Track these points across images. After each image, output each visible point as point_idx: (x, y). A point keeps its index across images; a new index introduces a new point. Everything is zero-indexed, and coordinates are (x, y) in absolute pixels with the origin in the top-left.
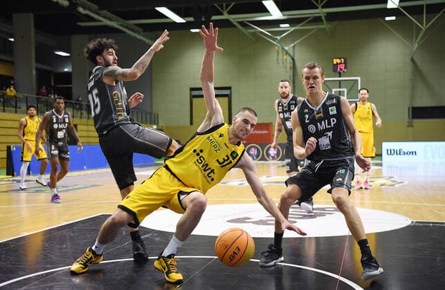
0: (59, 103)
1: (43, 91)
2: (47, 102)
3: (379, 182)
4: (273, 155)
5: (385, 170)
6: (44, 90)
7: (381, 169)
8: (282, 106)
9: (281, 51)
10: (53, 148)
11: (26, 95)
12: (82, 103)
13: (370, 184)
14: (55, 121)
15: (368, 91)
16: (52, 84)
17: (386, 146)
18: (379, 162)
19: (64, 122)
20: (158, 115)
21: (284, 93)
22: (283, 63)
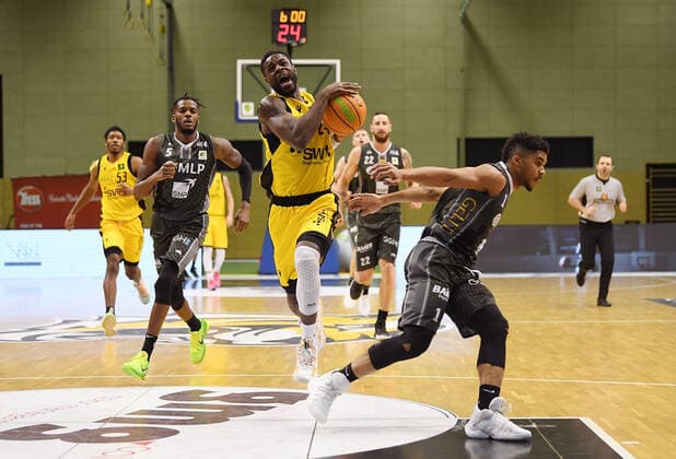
22: (142, 16)
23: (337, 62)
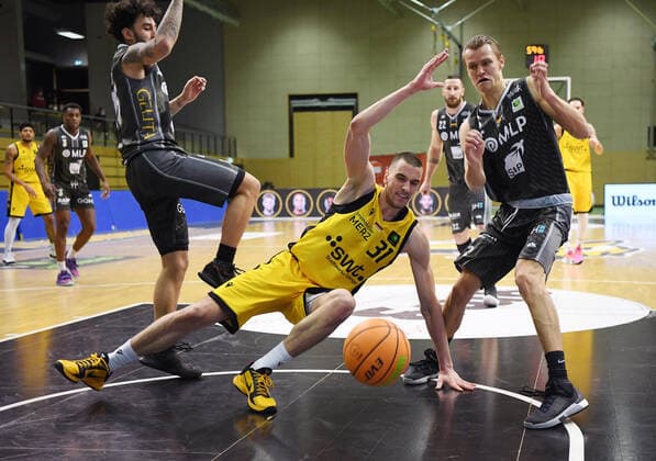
0: (72, 115)
1: (39, 98)
2: (46, 116)
3: (598, 249)
4: (426, 207)
5: (609, 230)
6: (41, 98)
7: (603, 229)
8: (447, 119)
9: (439, 33)
10: (61, 194)
11: (10, 105)
12: (107, 119)
13: (584, 251)
14: (65, 145)
15: (583, 104)
16: (55, 87)
17: (612, 190)
18: (599, 217)
19: (81, 148)
20: (235, 141)
21: (452, 98)
23: (568, 79)
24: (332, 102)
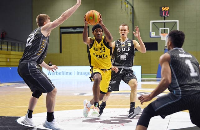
9: (124, 1)
22: (125, 10)
23: (178, 21)
24: (78, 30)
